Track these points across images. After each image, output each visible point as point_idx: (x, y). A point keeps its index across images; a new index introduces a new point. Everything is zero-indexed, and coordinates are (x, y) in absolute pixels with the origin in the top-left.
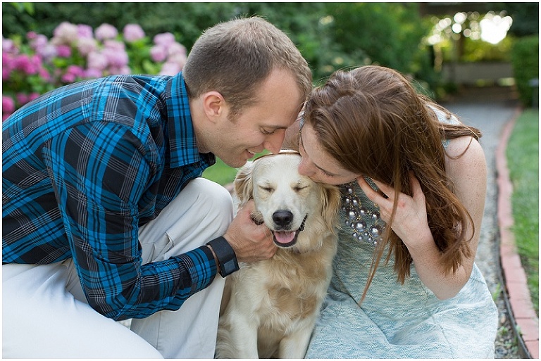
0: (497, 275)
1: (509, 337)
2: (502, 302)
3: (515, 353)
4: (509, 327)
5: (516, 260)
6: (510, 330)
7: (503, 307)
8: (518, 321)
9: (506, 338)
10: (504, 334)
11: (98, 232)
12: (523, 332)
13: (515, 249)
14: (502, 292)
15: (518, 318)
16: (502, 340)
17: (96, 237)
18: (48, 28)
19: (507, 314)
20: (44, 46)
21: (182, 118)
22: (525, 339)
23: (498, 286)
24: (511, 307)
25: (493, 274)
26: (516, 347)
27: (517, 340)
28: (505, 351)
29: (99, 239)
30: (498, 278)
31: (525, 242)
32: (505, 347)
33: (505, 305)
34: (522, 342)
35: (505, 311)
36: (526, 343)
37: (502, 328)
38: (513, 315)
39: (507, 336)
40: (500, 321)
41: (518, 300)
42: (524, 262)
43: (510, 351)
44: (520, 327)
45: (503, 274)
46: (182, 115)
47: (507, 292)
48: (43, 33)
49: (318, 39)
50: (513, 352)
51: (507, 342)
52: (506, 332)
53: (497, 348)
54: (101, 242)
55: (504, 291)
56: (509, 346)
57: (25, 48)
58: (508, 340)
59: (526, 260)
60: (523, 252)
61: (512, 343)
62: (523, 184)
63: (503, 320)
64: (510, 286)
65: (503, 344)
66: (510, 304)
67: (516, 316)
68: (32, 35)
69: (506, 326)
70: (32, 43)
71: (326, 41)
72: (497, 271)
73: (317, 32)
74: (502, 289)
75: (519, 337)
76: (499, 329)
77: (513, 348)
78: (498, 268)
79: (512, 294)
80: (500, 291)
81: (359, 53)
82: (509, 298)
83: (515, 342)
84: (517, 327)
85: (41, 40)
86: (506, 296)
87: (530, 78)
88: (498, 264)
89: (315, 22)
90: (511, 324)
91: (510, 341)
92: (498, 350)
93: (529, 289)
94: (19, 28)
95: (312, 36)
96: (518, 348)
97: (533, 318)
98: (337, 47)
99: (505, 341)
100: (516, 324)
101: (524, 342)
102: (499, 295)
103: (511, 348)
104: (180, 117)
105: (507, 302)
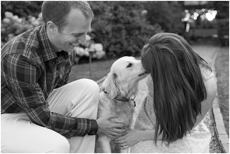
0: (211, 116)
1: (216, 142)
2: (213, 127)
3: (218, 149)
4: (216, 138)
5: (219, 110)
6: (216, 139)
7: (213, 129)
8: (219, 135)
9: (214, 142)
10: (214, 140)
11: (22, 97)
12: (221, 140)
13: (218, 105)
14: (213, 123)
15: (219, 134)
16: (213, 143)
17: (22, 100)
18: (36, 14)
19: (215, 132)
20: (34, 21)
21: (45, 41)
22: (222, 143)
23: (211, 120)
24: (216, 130)
25: (209, 116)
26: (219, 146)
27: (219, 143)
28: (214, 148)
29: (23, 100)
30: (211, 117)
31: (222, 102)
32: (214, 146)
33: (214, 129)
34: (221, 144)
35: (214, 131)
36: (223, 145)
37: (213, 138)
38: (217, 133)
39: (215, 141)
40: (212, 135)
41: (220, 127)
42: (222, 111)
43: (216, 148)
44: (220, 138)
45: (213, 115)
46: (45, 39)
47: (215, 123)
48: (34, 16)
49: (141, 19)
50: (217, 148)
51: (215, 144)
52: (215, 140)
53: (211, 147)
54: (24, 101)
55: (214, 122)
56: (216, 146)
57: (27, 22)
58: (215, 143)
59: (222, 110)
60: (221, 106)
61: (217, 145)
62: (221, 78)
63: (213, 135)
64: (216, 120)
65: (213, 145)
66: (216, 128)
67: (219, 133)
68: (30, 17)
69: (214, 137)
70: (30, 20)
71: (144, 20)
72: (211, 114)
73: (140, 16)
74: (213, 122)
75: (220, 142)
76: (211, 139)
77: (217, 147)
78: (211, 113)
79: (217, 124)
80: (212, 123)
81: (157, 25)
82: (216, 126)
83: (218, 144)
84: (219, 138)
85: (33, 19)
86: (214, 125)
87: (224, 35)
88: (211, 111)
89: (140, 13)
90: (216, 137)
91: (216, 144)
92: (211, 148)
93: (224, 122)
94: (25, 14)
95: (138, 18)
96: (220, 147)
97: (225, 134)
98: (148, 22)
99: (214, 143)
100: (219, 137)
101: (222, 144)
102: (212, 124)
103: (216, 147)
104: (44, 40)
105: (215, 127)
